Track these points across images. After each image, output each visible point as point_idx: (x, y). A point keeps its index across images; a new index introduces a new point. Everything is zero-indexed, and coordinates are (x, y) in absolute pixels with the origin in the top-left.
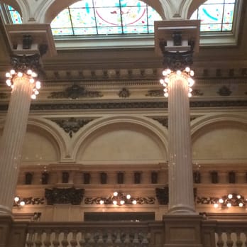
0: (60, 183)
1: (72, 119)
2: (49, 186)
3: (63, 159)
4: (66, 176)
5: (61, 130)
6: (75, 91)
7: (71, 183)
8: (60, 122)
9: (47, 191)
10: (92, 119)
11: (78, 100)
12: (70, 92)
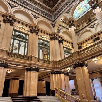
0: (94, 38)
1: (92, 26)
2: (93, 39)
3: (93, 33)
4: (95, 36)
5: (91, 29)
6: (90, 20)
7: (96, 37)
8: (90, 27)
9: (93, 40)
10: (95, 23)
11: (91, 22)
12: (89, 21)
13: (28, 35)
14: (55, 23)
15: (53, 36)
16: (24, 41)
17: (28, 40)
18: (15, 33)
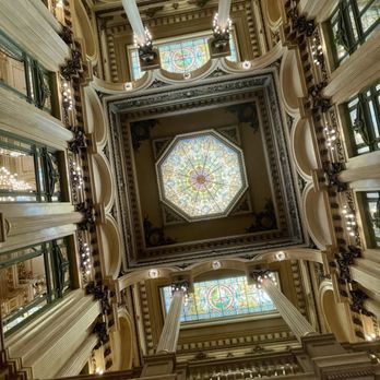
13: (344, 105)
14: (269, 66)
15: (298, 35)
16: (371, 103)
17: (361, 96)
18: (362, 146)
